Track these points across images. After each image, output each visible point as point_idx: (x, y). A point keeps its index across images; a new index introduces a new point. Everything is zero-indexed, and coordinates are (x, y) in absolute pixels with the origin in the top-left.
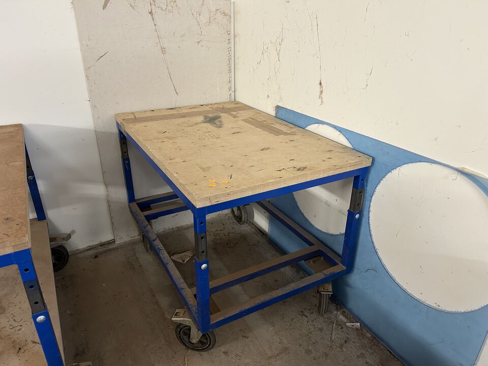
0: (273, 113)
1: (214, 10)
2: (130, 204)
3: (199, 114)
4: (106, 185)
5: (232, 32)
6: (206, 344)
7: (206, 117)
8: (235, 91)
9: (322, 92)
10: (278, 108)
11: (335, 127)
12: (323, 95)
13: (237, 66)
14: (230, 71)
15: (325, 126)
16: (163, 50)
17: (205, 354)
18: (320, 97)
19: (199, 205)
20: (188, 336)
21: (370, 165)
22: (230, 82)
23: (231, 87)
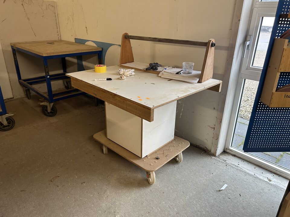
0: (74, 41)
1: (48, 4)
2: (20, 80)
3: (46, 42)
4: (8, 73)
5: (56, 13)
6: (53, 113)
8: (60, 36)
9: (87, 30)
10: (75, 39)
11: (92, 41)
12: (88, 31)
13: (60, 26)
14: (57, 28)
15: (90, 42)
16: (28, 19)
17: (54, 117)
18: (87, 32)
19: (44, 55)
20: (47, 110)
21: (101, 50)
22: (58, 32)
23: (58, 34)
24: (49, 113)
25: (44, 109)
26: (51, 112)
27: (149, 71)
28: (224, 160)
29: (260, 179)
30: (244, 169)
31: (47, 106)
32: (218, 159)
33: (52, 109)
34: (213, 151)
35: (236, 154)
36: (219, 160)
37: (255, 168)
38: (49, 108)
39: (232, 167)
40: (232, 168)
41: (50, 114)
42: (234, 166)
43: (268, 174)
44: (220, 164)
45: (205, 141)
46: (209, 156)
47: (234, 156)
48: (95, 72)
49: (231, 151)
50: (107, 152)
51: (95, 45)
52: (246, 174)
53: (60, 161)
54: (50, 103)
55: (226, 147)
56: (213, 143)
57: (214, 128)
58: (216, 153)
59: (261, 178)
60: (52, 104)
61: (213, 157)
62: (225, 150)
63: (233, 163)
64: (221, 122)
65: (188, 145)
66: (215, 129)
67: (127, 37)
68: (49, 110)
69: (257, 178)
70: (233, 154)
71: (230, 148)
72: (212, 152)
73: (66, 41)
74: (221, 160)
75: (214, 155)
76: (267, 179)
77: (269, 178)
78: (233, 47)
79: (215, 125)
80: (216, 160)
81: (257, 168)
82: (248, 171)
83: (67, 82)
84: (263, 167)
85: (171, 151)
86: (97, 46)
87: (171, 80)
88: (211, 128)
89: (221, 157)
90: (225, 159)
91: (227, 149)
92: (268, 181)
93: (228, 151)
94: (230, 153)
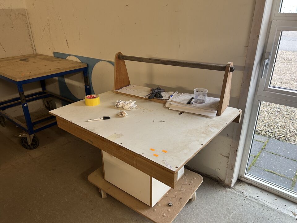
0: (52, 55)
1: (17, 13)
3: (18, 59)
5: (28, 23)
6: (35, 145)
7: (21, 59)
8: (35, 49)
9: (67, 43)
10: (54, 53)
11: (75, 56)
13: (34, 38)
14: (31, 40)
15: (72, 56)
18: (67, 45)
19: (18, 80)
20: (27, 143)
21: (87, 66)
22: (32, 45)
23: (33, 47)
24: (29, 146)
25: (23, 142)
26: (32, 144)
27: (152, 99)
28: (240, 192)
29: (285, 215)
30: (265, 202)
31: (26, 138)
32: (234, 191)
33: (33, 141)
34: (227, 182)
35: (253, 183)
36: (235, 193)
37: (276, 199)
38: (30, 140)
39: (252, 201)
40: (251, 203)
41: (31, 146)
42: (253, 200)
43: (291, 206)
44: (238, 198)
45: (218, 171)
46: (223, 188)
47: (250, 184)
48: (87, 106)
49: (246, 179)
50: (106, 197)
51: (78, 60)
52: (269, 209)
53: (50, 214)
54: (30, 135)
55: (240, 175)
56: (227, 173)
57: (228, 157)
58: (231, 184)
59: (285, 212)
60: (32, 136)
61: (228, 189)
62: (240, 179)
63: (252, 195)
64: (237, 151)
65: (202, 180)
66: (230, 158)
67: (120, 58)
68: (29, 143)
69: (280, 213)
70: (249, 183)
71: (245, 176)
72: (225, 182)
73: (42, 55)
74: (237, 193)
75: (229, 186)
76: (292, 213)
77: (293, 211)
78: (250, 68)
79: (229, 154)
80: (232, 193)
81: (279, 200)
82: (269, 205)
83: (47, 102)
84: (285, 197)
85: (184, 192)
86: (80, 62)
87: (181, 113)
88: (225, 156)
89: (236, 187)
90: (242, 191)
91: (241, 177)
92: (294, 216)
93: (242, 179)
94: (246, 181)
